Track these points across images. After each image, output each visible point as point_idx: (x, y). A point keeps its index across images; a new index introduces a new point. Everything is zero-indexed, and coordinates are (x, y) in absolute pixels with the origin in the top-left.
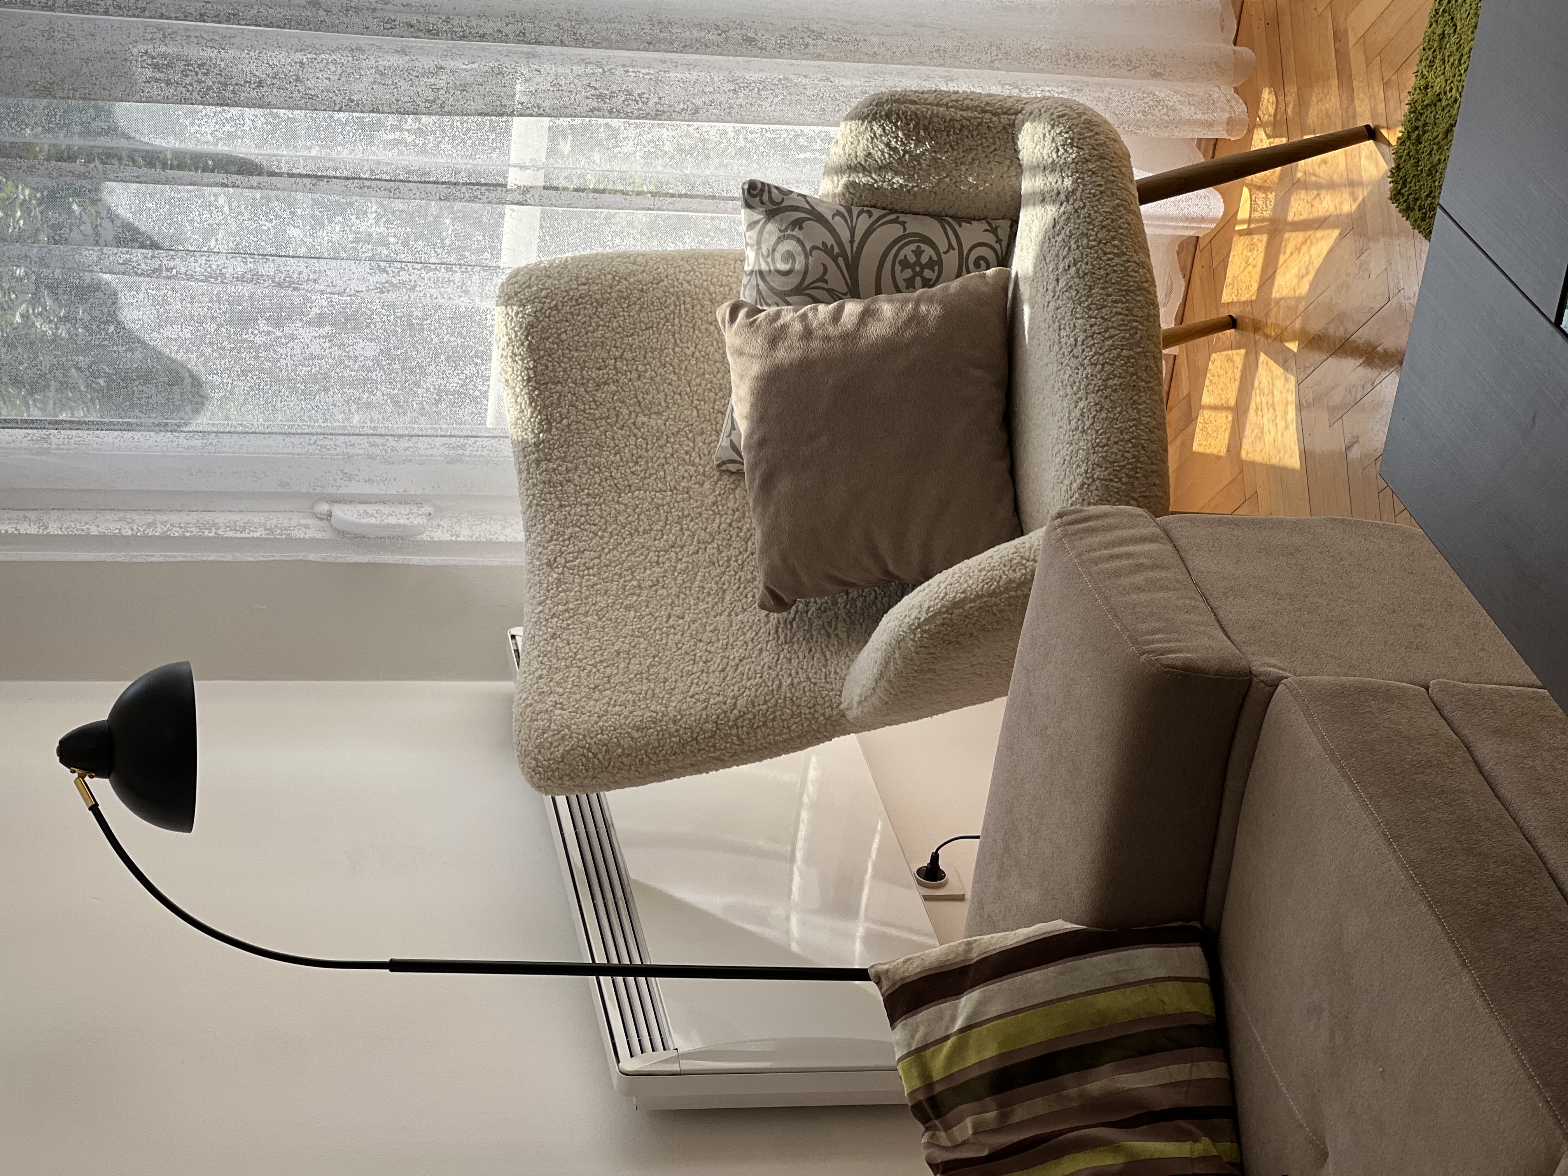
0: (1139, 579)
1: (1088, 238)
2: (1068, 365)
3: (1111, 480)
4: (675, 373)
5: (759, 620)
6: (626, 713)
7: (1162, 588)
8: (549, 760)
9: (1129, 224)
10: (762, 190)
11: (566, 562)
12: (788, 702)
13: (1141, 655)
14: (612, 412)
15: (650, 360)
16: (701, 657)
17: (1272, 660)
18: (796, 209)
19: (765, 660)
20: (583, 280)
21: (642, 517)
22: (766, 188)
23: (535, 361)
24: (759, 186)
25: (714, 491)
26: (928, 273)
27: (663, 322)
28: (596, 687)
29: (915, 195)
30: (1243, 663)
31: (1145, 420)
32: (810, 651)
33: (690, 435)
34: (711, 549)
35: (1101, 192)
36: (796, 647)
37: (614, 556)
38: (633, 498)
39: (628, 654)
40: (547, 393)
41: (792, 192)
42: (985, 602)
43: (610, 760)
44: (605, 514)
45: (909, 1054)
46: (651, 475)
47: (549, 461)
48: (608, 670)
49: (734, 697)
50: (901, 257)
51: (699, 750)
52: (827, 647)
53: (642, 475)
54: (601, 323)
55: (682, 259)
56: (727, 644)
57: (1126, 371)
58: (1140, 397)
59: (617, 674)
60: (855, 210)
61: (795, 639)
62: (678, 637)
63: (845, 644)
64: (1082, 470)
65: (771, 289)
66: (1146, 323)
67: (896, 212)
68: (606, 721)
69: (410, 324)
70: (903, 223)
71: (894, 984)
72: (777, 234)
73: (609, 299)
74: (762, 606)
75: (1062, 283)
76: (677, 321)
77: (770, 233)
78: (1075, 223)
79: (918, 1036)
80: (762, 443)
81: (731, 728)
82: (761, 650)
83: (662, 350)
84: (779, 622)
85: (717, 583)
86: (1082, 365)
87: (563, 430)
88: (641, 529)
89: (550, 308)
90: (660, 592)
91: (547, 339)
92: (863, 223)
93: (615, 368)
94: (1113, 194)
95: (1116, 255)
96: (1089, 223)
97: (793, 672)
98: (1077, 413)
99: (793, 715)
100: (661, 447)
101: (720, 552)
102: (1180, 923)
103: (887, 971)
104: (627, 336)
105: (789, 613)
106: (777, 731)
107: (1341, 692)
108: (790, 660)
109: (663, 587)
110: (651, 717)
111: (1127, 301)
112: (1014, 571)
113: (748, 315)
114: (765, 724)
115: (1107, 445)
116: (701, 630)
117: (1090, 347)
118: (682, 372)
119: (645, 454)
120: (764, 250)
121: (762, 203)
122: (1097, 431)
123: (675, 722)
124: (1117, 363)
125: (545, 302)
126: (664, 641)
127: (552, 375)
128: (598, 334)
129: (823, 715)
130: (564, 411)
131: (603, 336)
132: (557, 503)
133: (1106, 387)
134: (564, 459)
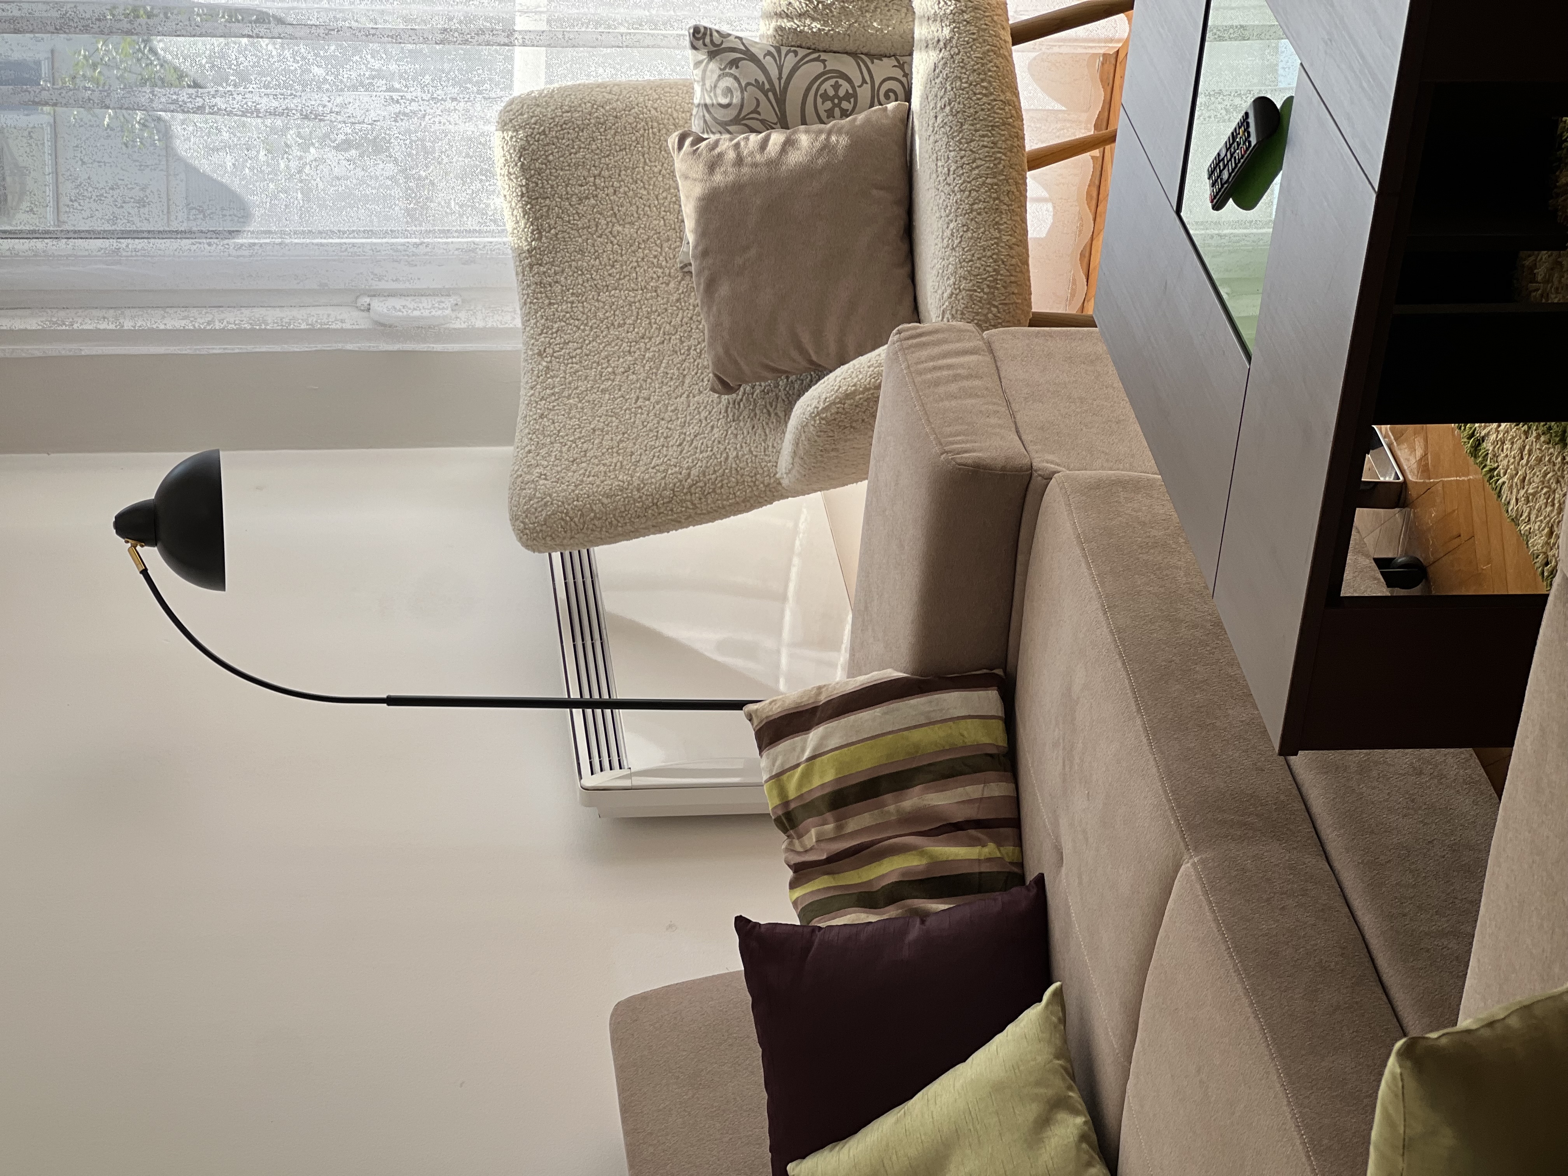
0: (953, 387)
1: (961, 81)
2: (942, 191)
3: (975, 291)
4: (645, 189)
5: (712, 401)
6: (598, 482)
7: (971, 396)
8: (534, 523)
9: (997, 67)
11: (554, 352)
12: (734, 472)
13: (942, 454)
14: (592, 223)
15: (623, 177)
16: (662, 433)
17: (1050, 457)
18: (733, 50)
19: (716, 436)
20: (567, 108)
21: (617, 313)
22: (708, 32)
23: (527, 179)
24: (702, 30)
25: (678, 289)
26: (845, 105)
27: (634, 144)
28: (574, 460)
29: (832, 36)
30: (1026, 461)
31: (1005, 238)
32: (753, 427)
33: (658, 242)
34: (675, 339)
35: (974, 40)
36: (741, 424)
37: (593, 347)
38: (610, 296)
39: (602, 431)
40: (538, 207)
41: (729, 35)
42: (872, 394)
43: (584, 522)
44: (586, 310)
45: (771, 778)
46: (625, 277)
47: (541, 265)
48: (585, 445)
49: (689, 468)
50: (821, 91)
51: (660, 514)
52: (767, 424)
53: (618, 276)
54: (583, 146)
55: (651, 89)
56: (685, 422)
57: (990, 197)
58: (1002, 218)
59: (592, 449)
60: (784, 50)
61: (741, 418)
62: (644, 416)
63: (782, 421)
64: (953, 280)
65: (715, 119)
66: (1009, 153)
67: (819, 51)
68: (582, 490)
69: (424, 147)
70: (824, 61)
71: (761, 721)
72: (718, 72)
73: (588, 125)
74: (713, 390)
75: (939, 120)
76: (646, 143)
77: (712, 71)
78: (950, 67)
79: (778, 763)
80: (705, 254)
81: (685, 494)
82: (712, 427)
83: (633, 169)
84: (729, 403)
85: (678, 369)
86: (953, 192)
87: (551, 239)
88: (616, 323)
89: (539, 133)
90: (631, 377)
91: (537, 160)
92: (790, 61)
93: (595, 185)
94: (984, 41)
95: (985, 95)
96: (962, 68)
97: (738, 446)
98: (948, 233)
99: (737, 483)
100: (634, 252)
101: (682, 342)
102: (985, 671)
103: (757, 710)
104: (604, 157)
105: (738, 395)
106: (725, 497)
107: (1098, 485)
108: (736, 435)
109: (633, 373)
110: (619, 485)
111: (993, 135)
113: (693, 144)
114: (714, 491)
115: (970, 261)
116: (663, 410)
117: (960, 176)
118: (651, 187)
119: (620, 259)
120: (708, 86)
121: (705, 45)
122: (964, 249)
123: (638, 490)
124: (982, 190)
125: (534, 129)
126: (632, 420)
127: (541, 191)
128: (579, 155)
129: (763, 483)
130: (552, 222)
131: (584, 157)
132: (547, 302)
133: (972, 211)
134: (552, 264)
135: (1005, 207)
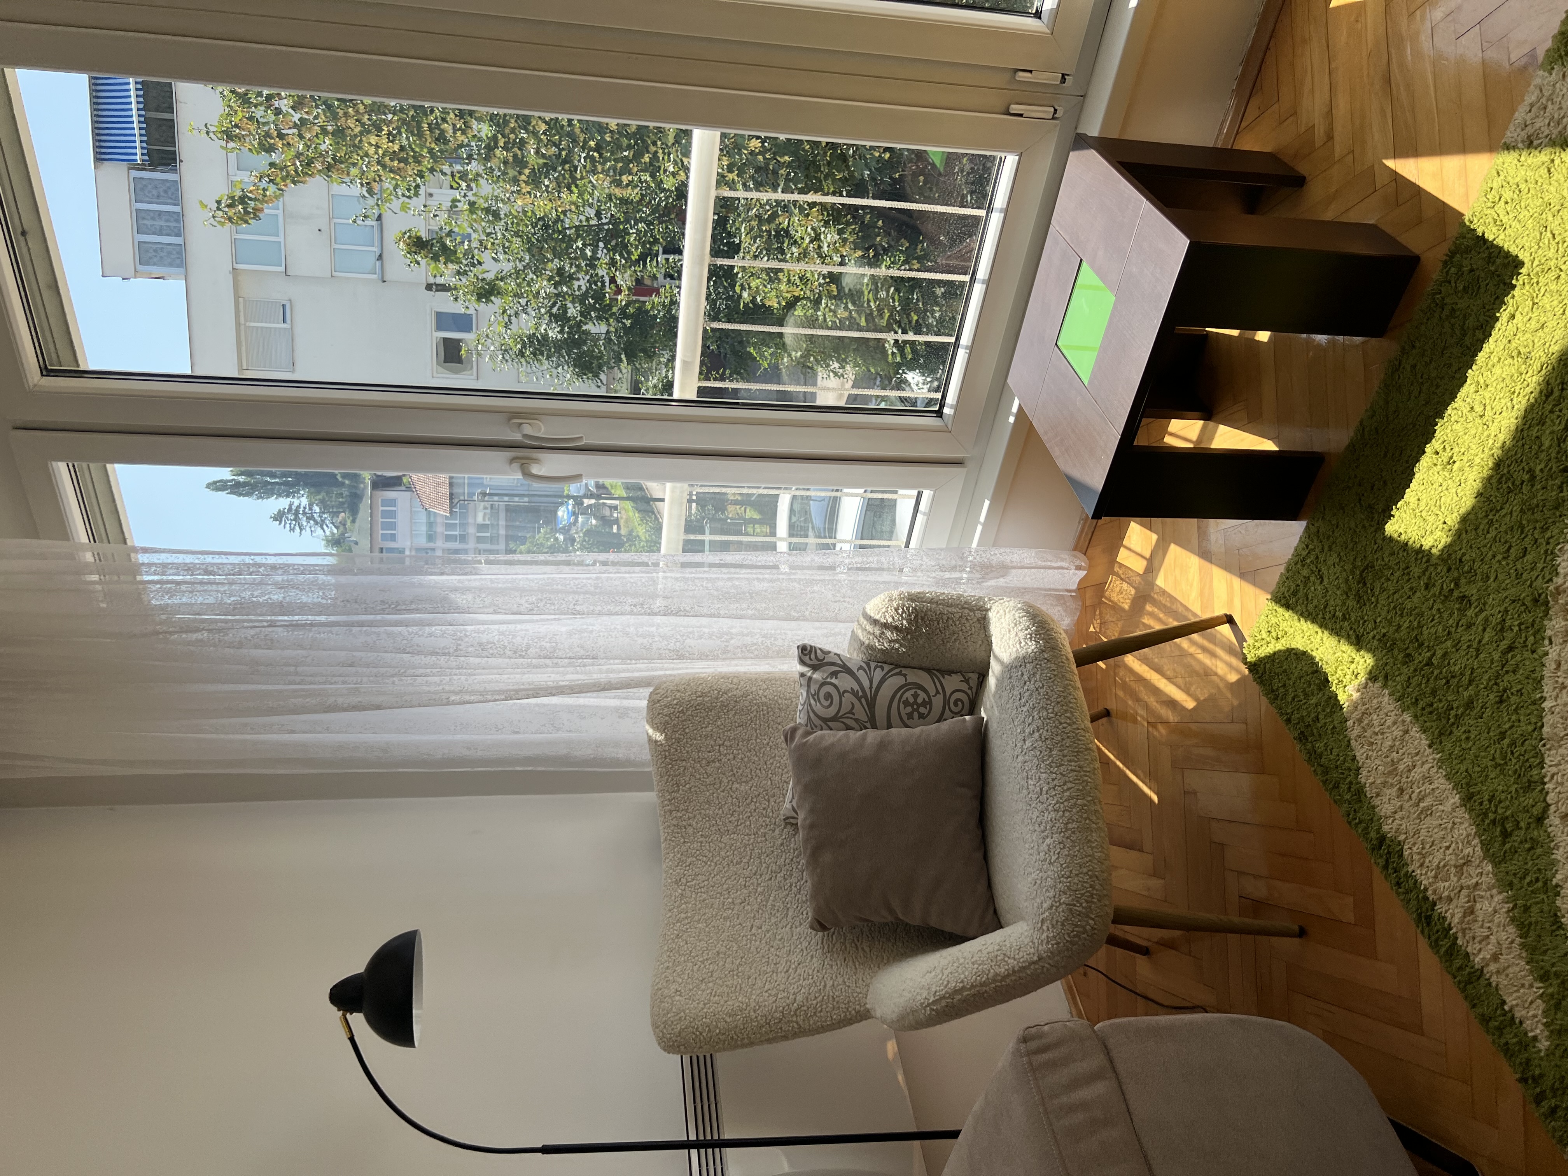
1: (1047, 711)
2: (1035, 808)
3: (1074, 905)
4: (757, 756)
5: (810, 937)
6: (722, 1002)
8: (671, 1033)
10: (811, 651)
11: (687, 882)
12: (831, 999)
14: (717, 780)
15: (741, 747)
16: (773, 960)
18: (833, 664)
19: (815, 965)
20: (700, 693)
21: (735, 853)
22: (813, 650)
23: (669, 746)
24: (809, 648)
25: (781, 836)
26: (922, 710)
27: (749, 722)
28: (703, 980)
29: (913, 658)
32: (845, 960)
33: (767, 797)
34: (780, 877)
35: (1055, 675)
36: (835, 955)
37: (717, 880)
38: (730, 839)
39: (725, 955)
40: (676, 767)
41: (829, 652)
43: (711, 1037)
44: (712, 849)
46: (741, 824)
47: (678, 811)
48: (712, 966)
49: (794, 994)
50: (904, 699)
51: (771, 1031)
52: (856, 958)
53: (736, 823)
54: (711, 722)
55: (761, 680)
56: (790, 950)
59: (717, 970)
60: (873, 665)
61: (835, 950)
62: (758, 943)
64: (1051, 894)
65: (819, 718)
67: (900, 667)
68: (709, 1008)
70: (905, 675)
72: (820, 681)
73: (716, 706)
74: (812, 927)
75: (1028, 743)
76: (758, 722)
77: (816, 680)
78: (1037, 699)
80: (812, 827)
81: (792, 1016)
82: (812, 957)
83: (748, 740)
84: (823, 939)
85: (783, 903)
86: (1047, 810)
87: (686, 792)
88: (735, 861)
89: (679, 712)
90: (746, 908)
91: (677, 731)
92: (878, 675)
93: (719, 751)
95: (1069, 724)
96: (1047, 699)
97: (834, 976)
98: (1044, 847)
99: (834, 1008)
100: (748, 805)
101: (785, 880)
104: (727, 731)
105: (830, 930)
108: (832, 966)
109: (748, 904)
110: (739, 1006)
112: (999, 966)
113: (803, 735)
114: (815, 1014)
115: (1069, 877)
116: (772, 939)
117: (1053, 796)
118: (761, 755)
119: (738, 809)
120: (812, 691)
121: (811, 659)
122: (1062, 865)
123: (755, 1011)
124: (1074, 810)
125: (676, 708)
126: (748, 946)
128: (709, 729)
130: (687, 779)
131: (712, 730)
132: (682, 840)
133: (1067, 829)
134: (686, 811)
135: (1094, 825)
